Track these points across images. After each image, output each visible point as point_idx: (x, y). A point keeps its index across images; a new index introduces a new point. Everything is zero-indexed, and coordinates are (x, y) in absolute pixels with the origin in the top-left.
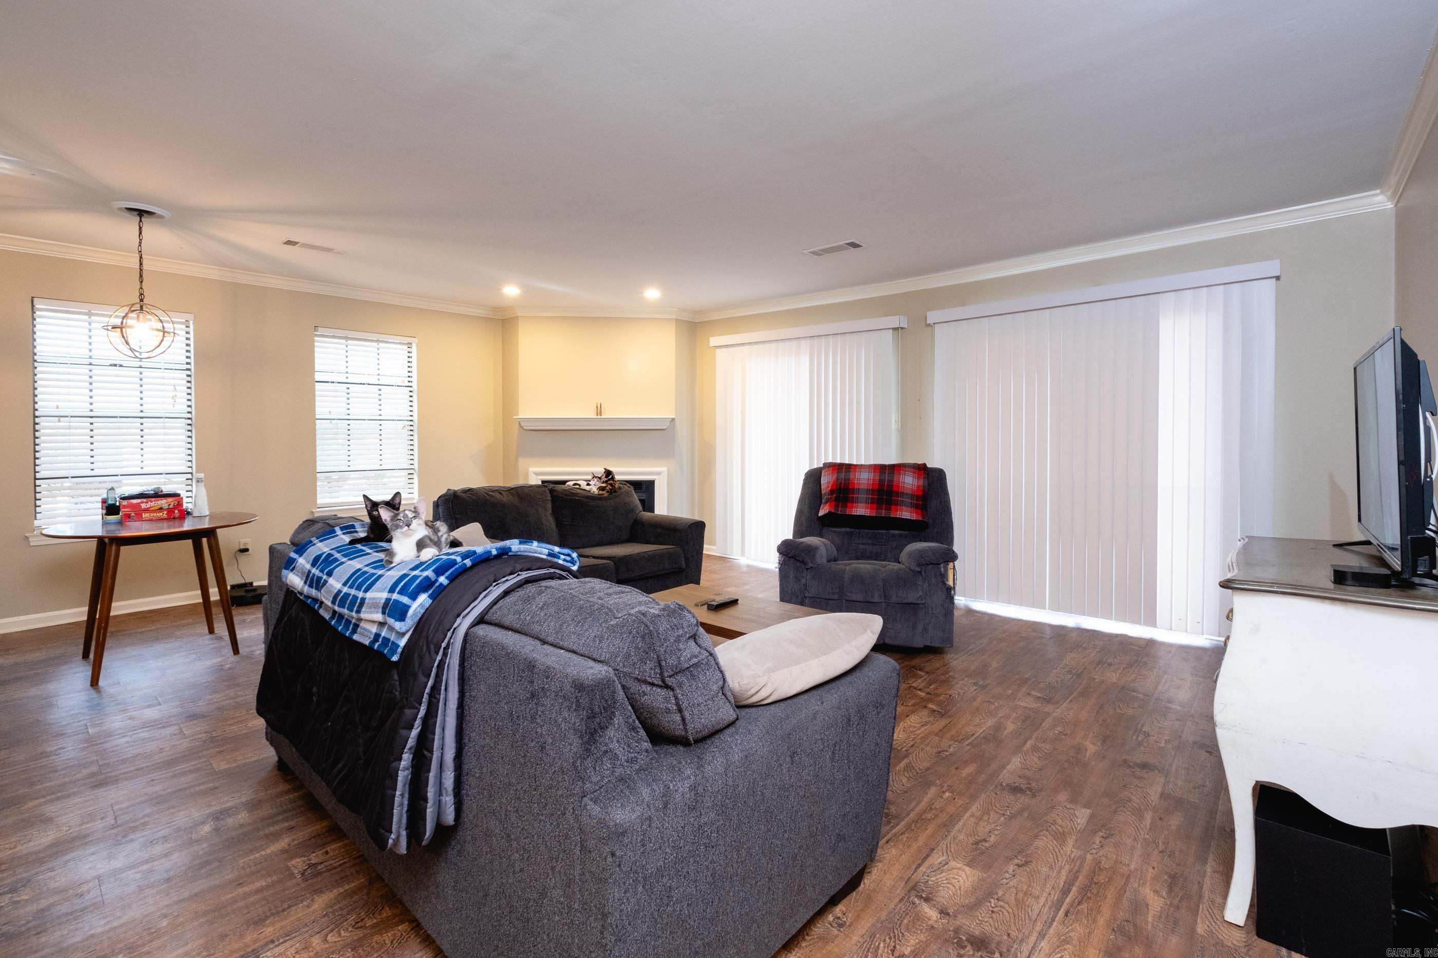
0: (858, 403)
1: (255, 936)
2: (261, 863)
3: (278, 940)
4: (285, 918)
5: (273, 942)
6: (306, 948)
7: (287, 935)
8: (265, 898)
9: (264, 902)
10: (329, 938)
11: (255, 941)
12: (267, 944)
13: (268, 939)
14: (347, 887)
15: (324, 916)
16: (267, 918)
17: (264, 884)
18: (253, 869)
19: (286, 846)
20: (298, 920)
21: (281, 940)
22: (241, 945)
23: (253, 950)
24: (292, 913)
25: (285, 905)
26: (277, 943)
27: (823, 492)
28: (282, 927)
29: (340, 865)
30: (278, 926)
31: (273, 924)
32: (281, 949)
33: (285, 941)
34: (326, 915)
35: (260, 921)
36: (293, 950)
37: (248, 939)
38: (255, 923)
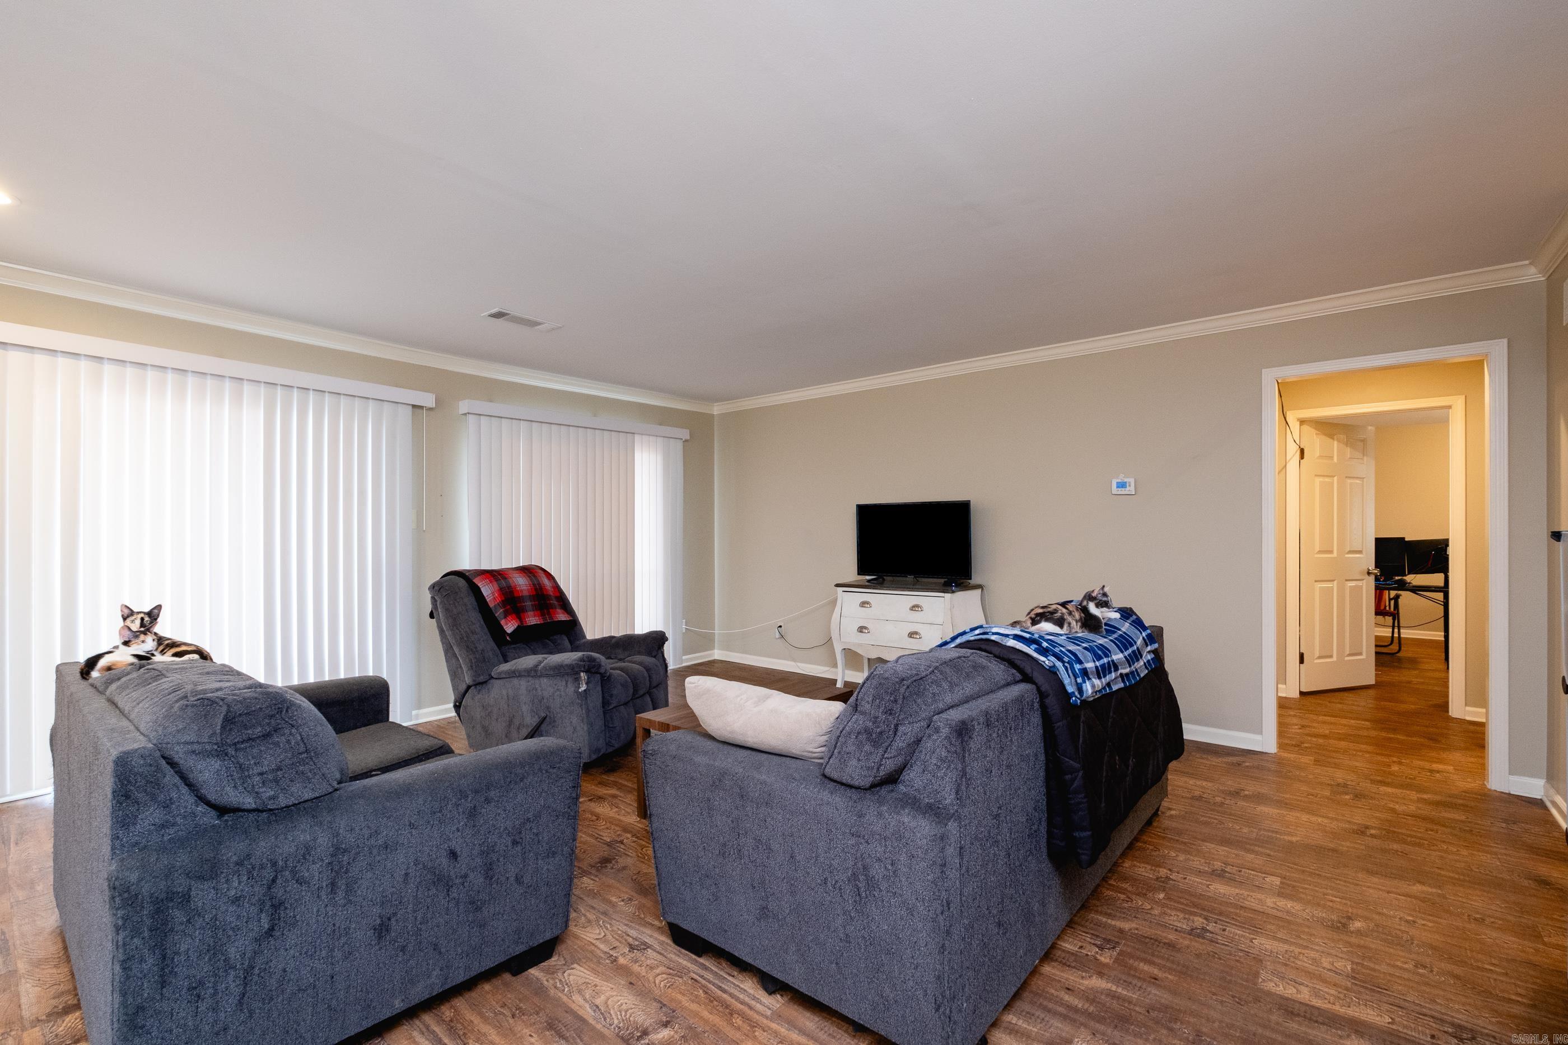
0: (362, 493)
1: (1181, 940)
2: (1125, 981)
3: (1172, 928)
4: (1156, 934)
5: (1176, 930)
6: (1164, 913)
7: (1165, 926)
8: (1153, 955)
9: (1156, 953)
10: (1149, 907)
11: (1184, 938)
12: (1180, 932)
13: (1177, 933)
14: (1104, 920)
15: (1137, 918)
16: (1165, 944)
17: (1142, 964)
18: (1135, 982)
19: (1094, 977)
20: (1150, 927)
21: (1171, 927)
22: (1193, 943)
23: (1190, 935)
24: (1148, 933)
25: (1147, 940)
26: (1175, 928)
27: (492, 605)
28: (1163, 932)
29: (1087, 933)
30: (1165, 934)
31: (1166, 938)
32: (1175, 923)
33: (1171, 925)
34: (1135, 917)
35: (1171, 945)
36: (1172, 918)
37: (1187, 942)
38: (1174, 947)
